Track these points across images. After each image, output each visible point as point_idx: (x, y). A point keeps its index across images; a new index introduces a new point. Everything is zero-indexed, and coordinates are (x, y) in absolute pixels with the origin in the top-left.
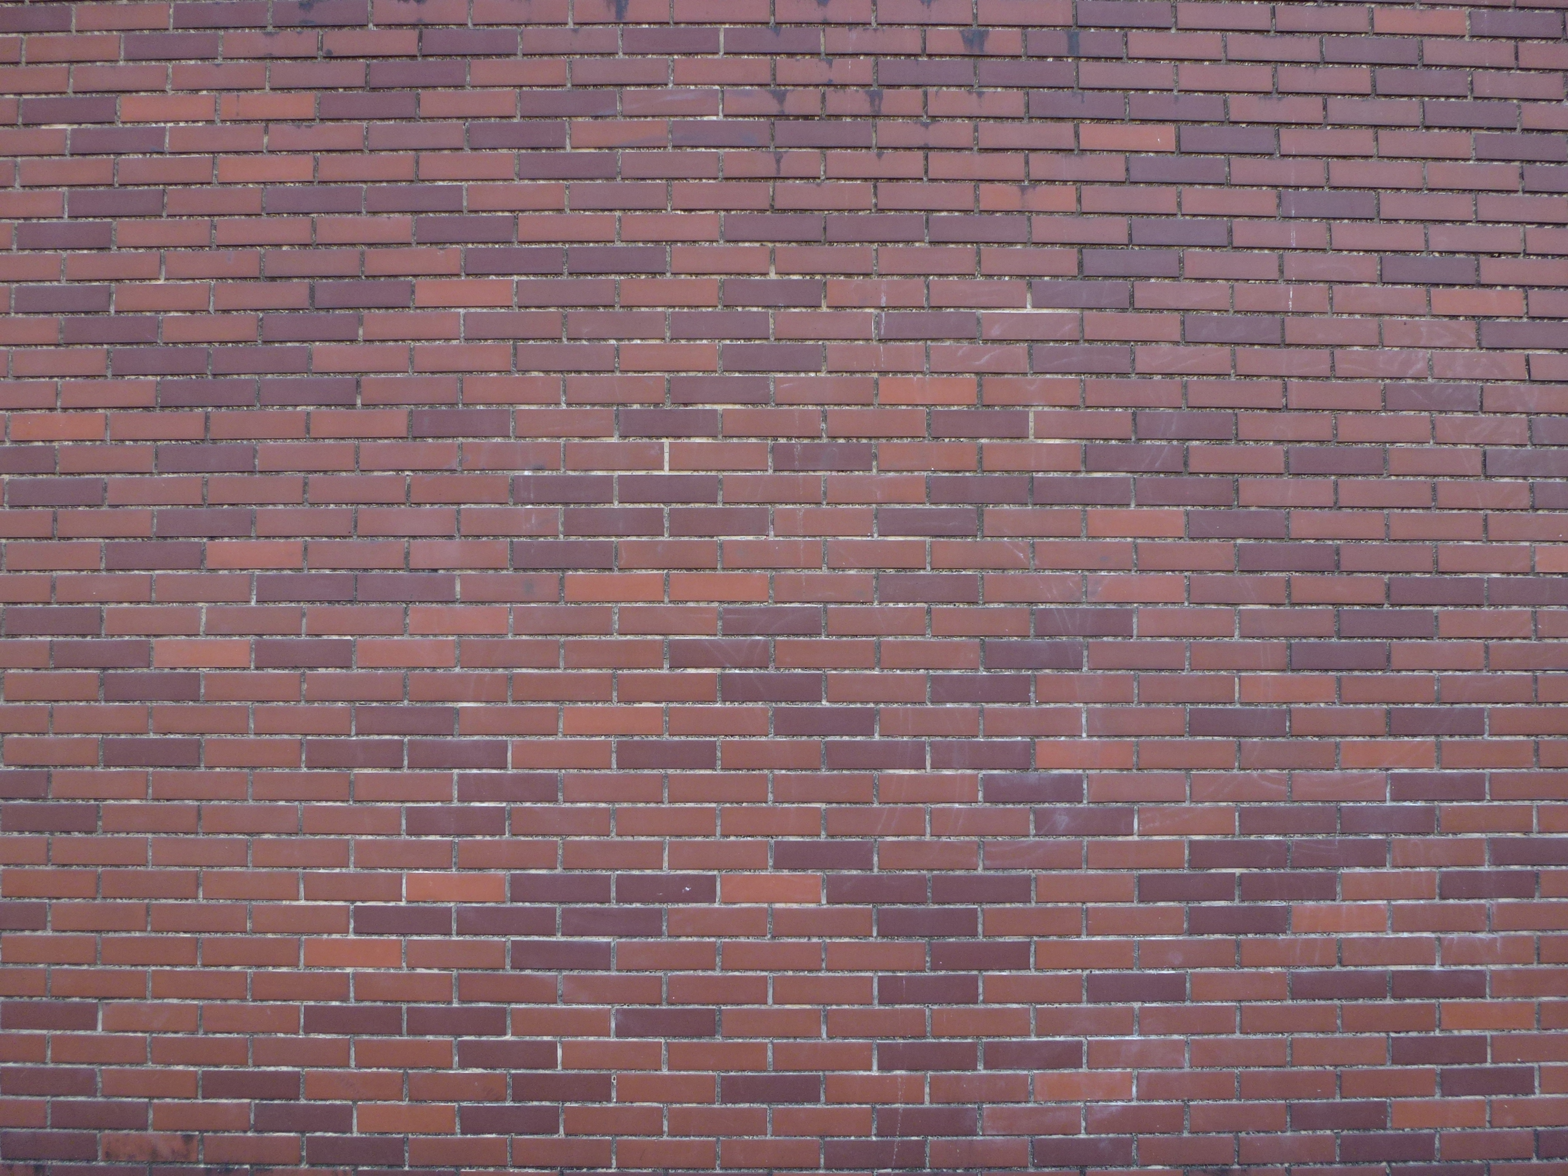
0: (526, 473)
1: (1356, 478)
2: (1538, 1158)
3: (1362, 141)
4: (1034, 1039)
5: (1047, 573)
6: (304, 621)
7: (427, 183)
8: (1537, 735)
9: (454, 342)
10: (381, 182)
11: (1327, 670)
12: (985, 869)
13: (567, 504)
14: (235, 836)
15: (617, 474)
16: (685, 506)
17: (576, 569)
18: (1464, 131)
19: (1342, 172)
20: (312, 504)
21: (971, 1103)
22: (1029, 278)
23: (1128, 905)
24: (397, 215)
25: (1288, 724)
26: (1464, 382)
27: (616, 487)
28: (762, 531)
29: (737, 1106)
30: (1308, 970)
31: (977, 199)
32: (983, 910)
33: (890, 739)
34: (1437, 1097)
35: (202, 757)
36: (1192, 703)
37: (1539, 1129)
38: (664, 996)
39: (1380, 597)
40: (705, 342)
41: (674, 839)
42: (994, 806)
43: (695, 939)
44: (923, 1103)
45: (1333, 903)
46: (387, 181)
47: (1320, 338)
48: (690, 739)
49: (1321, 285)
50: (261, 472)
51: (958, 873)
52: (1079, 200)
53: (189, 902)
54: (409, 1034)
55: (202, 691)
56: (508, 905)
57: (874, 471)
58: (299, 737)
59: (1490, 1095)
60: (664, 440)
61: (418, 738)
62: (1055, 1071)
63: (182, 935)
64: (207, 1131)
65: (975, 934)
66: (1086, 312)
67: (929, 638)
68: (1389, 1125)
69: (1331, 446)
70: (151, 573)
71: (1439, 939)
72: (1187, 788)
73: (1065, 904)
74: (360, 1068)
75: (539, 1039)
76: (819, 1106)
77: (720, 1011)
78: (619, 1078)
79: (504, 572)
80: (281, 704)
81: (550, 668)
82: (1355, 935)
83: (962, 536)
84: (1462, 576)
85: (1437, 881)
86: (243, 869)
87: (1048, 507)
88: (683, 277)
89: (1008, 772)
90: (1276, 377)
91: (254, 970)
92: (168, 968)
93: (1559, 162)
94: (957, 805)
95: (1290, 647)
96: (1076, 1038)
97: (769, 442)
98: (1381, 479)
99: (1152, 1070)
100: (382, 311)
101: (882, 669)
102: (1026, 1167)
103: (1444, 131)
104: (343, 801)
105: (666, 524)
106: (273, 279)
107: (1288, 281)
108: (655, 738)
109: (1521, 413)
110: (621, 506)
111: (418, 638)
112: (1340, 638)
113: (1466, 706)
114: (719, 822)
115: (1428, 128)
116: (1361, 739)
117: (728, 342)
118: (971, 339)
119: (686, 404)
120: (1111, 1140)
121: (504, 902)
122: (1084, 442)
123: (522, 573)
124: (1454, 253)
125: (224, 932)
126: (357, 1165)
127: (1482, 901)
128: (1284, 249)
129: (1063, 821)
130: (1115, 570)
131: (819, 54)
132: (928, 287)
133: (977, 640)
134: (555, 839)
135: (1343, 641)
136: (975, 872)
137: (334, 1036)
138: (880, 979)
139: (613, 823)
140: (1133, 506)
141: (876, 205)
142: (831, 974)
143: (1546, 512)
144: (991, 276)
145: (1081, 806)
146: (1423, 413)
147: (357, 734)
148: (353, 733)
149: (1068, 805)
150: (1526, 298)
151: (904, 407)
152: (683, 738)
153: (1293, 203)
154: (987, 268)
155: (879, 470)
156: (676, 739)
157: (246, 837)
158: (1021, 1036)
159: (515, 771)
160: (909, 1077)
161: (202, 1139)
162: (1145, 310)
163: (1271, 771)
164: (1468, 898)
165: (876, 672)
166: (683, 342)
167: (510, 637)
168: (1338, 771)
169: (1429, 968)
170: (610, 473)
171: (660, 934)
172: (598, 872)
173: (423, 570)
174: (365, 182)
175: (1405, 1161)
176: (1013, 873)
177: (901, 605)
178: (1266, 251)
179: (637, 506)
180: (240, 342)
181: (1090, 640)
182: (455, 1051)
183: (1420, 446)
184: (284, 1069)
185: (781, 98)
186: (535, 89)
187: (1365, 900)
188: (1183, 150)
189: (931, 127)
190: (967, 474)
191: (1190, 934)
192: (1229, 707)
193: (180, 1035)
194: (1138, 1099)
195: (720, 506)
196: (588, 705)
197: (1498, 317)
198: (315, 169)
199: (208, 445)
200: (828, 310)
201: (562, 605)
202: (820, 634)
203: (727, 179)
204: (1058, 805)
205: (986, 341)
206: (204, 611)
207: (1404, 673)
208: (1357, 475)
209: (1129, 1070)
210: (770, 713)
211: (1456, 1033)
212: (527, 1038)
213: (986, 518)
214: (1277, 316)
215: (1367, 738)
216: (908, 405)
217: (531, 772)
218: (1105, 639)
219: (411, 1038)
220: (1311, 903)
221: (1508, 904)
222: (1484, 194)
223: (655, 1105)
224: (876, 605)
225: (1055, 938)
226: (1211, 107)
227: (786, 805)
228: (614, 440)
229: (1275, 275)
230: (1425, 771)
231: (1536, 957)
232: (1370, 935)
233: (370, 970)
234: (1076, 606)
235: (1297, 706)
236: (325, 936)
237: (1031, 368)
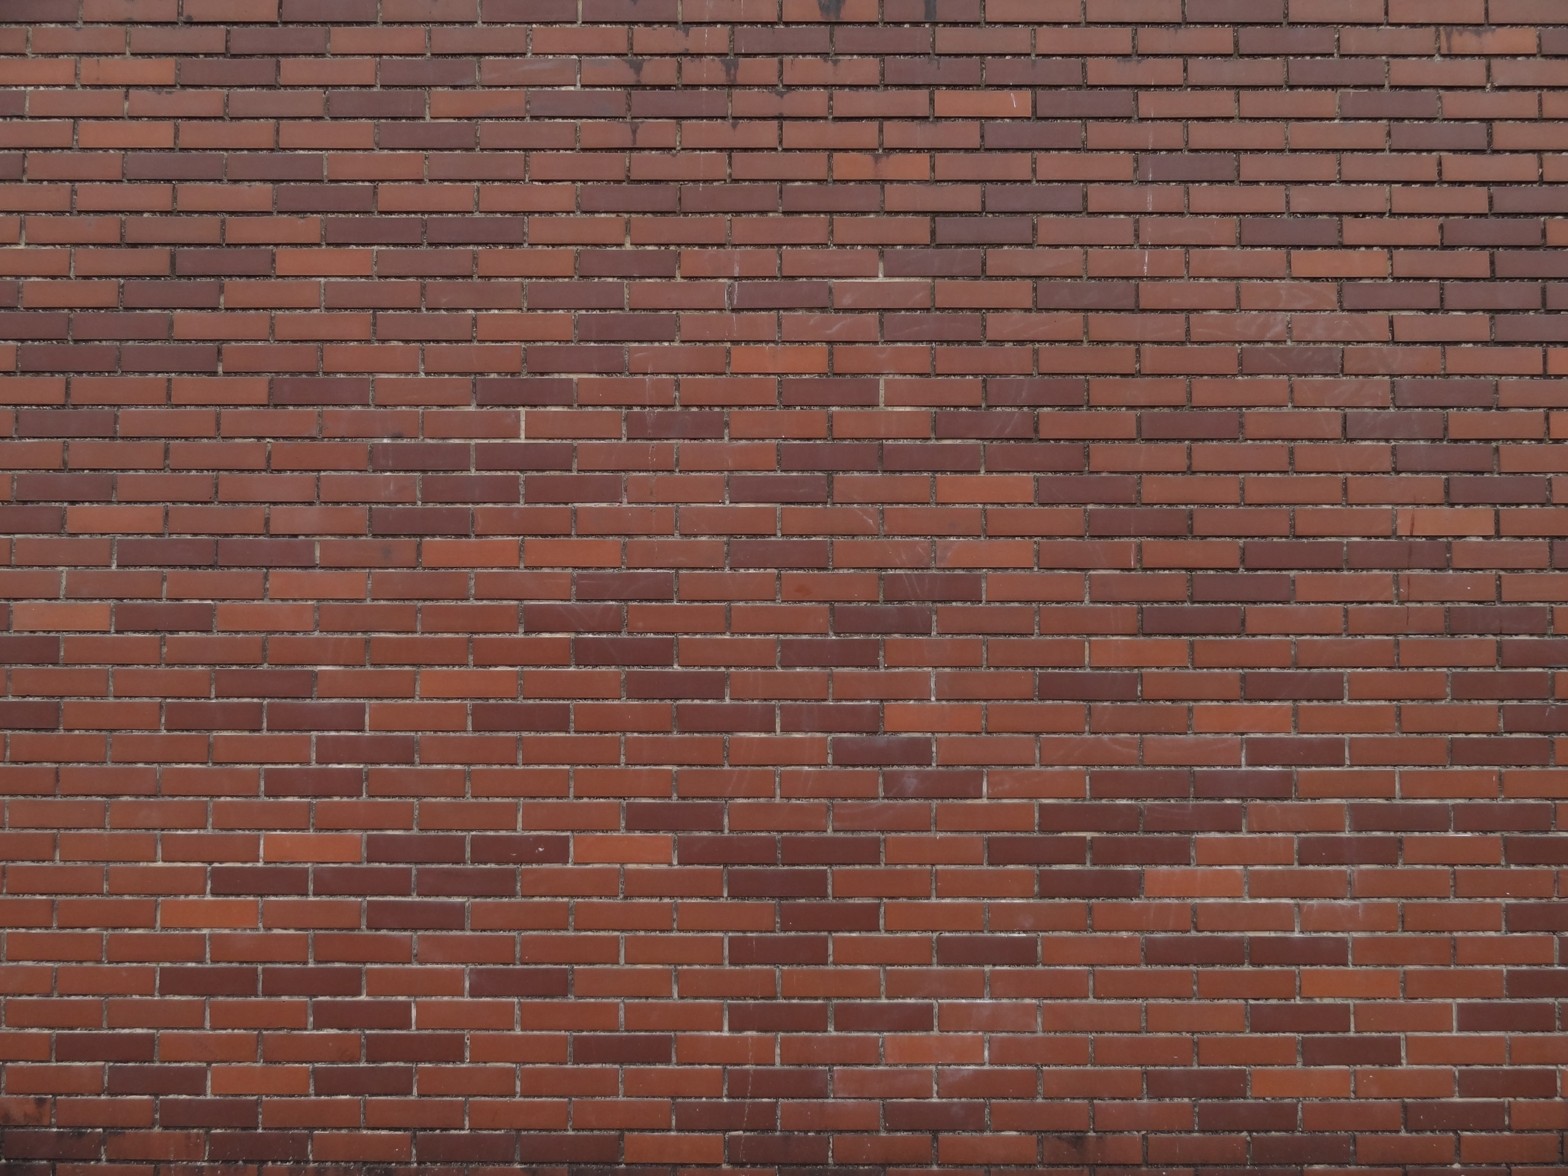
0: (385, 441)
1: (1211, 443)
2: (1407, 1131)
3: (1223, 103)
4: (884, 1001)
5: (896, 539)
6: (165, 585)
7: (288, 152)
8: (1399, 700)
9: (316, 311)
10: (242, 150)
11: (1179, 635)
12: (835, 831)
13: (424, 471)
14: (94, 798)
15: (473, 442)
16: (540, 474)
17: (433, 536)
18: (1329, 90)
19: (1202, 135)
20: (173, 470)
21: (821, 1065)
22: (881, 247)
23: (977, 868)
24: (258, 184)
25: (1139, 688)
26: (1324, 345)
27: (473, 454)
28: (615, 499)
29: (590, 1066)
30: (1163, 935)
31: (830, 169)
32: (833, 872)
33: (741, 702)
34: (1299, 1066)
35: (61, 719)
36: (1041, 668)
37: (1407, 1100)
38: (518, 956)
39: (1234, 561)
40: (561, 312)
41: (528, 801)
42: (843, 769)
43: (549, 899)
44: (774, 1065)
45: (1188, 868)
46: (248, 150)
47: (1176, 303)
48: (544, 702)
49: (1178, 249)
50: (122, 438)
51: (807, 835)
52: (933, 168)
53: (46, 864)
54: (264, 995)
55: (62, 654)
56: (365, 865)
57: (726, 438)
58: (159, 700)
59: (1355, 1065)
60: (521, 409)
61: (277, 700)
62: (906, 1034)
63: (38, 897)
64: (61, 1095)
65: (824, 896)
66: (937, 281)
67: (778, 604)
68: (1249, 1094)
69: (1185, 411)
70: (11, 537)
71: (1298, 905)
72: (1037, 752)
73: (915, 867)
74: (215, 1029)
75: (394, 999)
76: (670, 1067)
77: (572, 970)
78: (472, 1038)
79: (363, 538)
80: (141, 667)
81: (408, 632)
82: (1211, 900)
83: (812, 503)
84: (1320, 540)
85: (1296, 846)
86: (101, 831)
87: (898, 475)
88: (540, 247)
89: (857, 735)
90: (1129, 342)
91: (110, 931)
92: (23, 930)
93: (1428, 119)
94: (806, 768)
95: (1141, 611)
96: (927, 1001)
97: (624, 411)
98: (1237, 443)
99: (1004, 1034)
100: (244, 280)
101: (733, 634)
102: (878, 1131)
103: (1308, 90)
104: (202, 763)
105: (522, 491)
106: (134, 245)
107: (1143, 246)
108: (510, 701)
109: (1384, 375)
110: (478, 474)
111: (279, 602)
112: (1193, 602)
113: (1325, 670)
114: (572, 784)
115: (1292, 87)
116: (1215, 703)
117: (584, 312)
118: (823, 309)
119: (542, 374)
120: (963, 1104)
121: (360, 863)
122: (934, 410)
123: (380, 539)
124: (1316, 214)
125: (80, 895)
126: (210, 1128)
127: (1344, 868)
128: (1141, 213)
129: (911, 784)
130: (964, 536)
131: (676, 23)
132: (781, 256)
133: (827, 605)
134: (411, 800)
135: (1196, 605)
136: (825, 834)
137: (190, 998)
138: (730, 939)
139: (468, 784)
140: (982, 472)
141: (730, 175)
142: (682, 934)
143: (1410, 475)
144: (844, 245)
145: (929, 769)
146: (1281, 377)
147: (217, 697)
148: (213, 695)
149: (916, 768)
150: (1391, 258)
151: (755, 376)
152: (538, 702)
153: (1150, 169)
154: (839, 238)
155: (731, 439)
156: (531, 702)
157: (104, 799)
158: (872, 998)
159: (372, 733)
160: (759, 1038)
161: (55, 1103)
162: (997, 277)
163: (1123, 735)
164: (1328, 864)
165: (727, 637)
166: (539, 312)
167: (368, 602)
168: (1192, 736)
169: (1288, 935)
170: (467, 441)
171: (513, 895)
172: (454, 833)
173: (284, 535)
174: (226, 150)
175: (1267, 1131)
176: (863, 835)
177: (751, 571)
178: (1122, 216)
179: (493, 473)
180: (102, 308)
181: (939, 605)
182: (310, 1011)
183: (1278, 410)
184: (139, 1031)
185: (638, 68)
186: (394, 57)
187: (1220, 865)
188: (1039, 115)
189: (786, 97)
190: (818, 442)
191: (1041, 898)
192: (1078, 671)
193: (35, 998)
194: (991, 1064)
195: (575, 473)
196: (445, 668)
197: (1361, 278)
198: (176, 137)
199: (69, 410)
200: (683, 281)
201: (419, 570)
202: (671, 600)
203: (584, 150)
204: (907, 768)
205: (837, 310)
206: (64, 575)
207: (1259, 637)
208: (1212, 440)
209: (980, 1033)
210: (623, 677)
211: (1317, 1001)
212: (382, 998)
213: (836, 486)
214: (1133, 282)
215: (1221, 703)
216: (760, 374)
217: (389, 734)
218: (954, 604)
219: (267, 999)
220: (1164, 868)
221: (1368, 871)
222: (1349, 154)
223: (508, 1065)
224: (727, 571)
225: (905, 900)
226: (1069, 71)
227: (638, 767)
228: (472, 409)
229: (1131, 240)
230: (1282, 735)
231: (1400, 925)
232: (1227, 900)
233: (227, 931)
234: (925, 572)
235: (1149, 670)
236: (182, 898)
237: (882, 336)
